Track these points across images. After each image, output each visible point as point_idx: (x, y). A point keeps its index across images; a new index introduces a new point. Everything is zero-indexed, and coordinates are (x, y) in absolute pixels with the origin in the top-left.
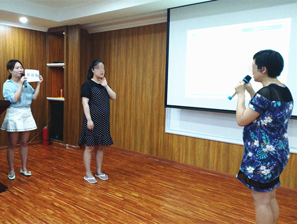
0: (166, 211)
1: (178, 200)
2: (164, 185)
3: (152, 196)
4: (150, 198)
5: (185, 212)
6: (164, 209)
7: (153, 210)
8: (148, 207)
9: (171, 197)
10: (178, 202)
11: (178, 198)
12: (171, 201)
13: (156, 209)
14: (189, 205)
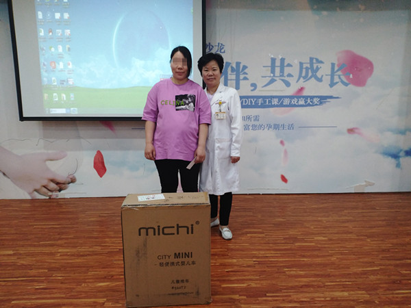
0: (65, 257)
1: (73, 239)
2: (44, 227)
3: (35, 246)
4: (33, 249)
5: (91, 250)
6: (61, 255)
7: (47, 262)
8: (37, 261)
9: (63, 239)
10: (75, 240)
11: (72, 236)
12: (65, 243)
13: (50, 261)
14: (91, 240)
